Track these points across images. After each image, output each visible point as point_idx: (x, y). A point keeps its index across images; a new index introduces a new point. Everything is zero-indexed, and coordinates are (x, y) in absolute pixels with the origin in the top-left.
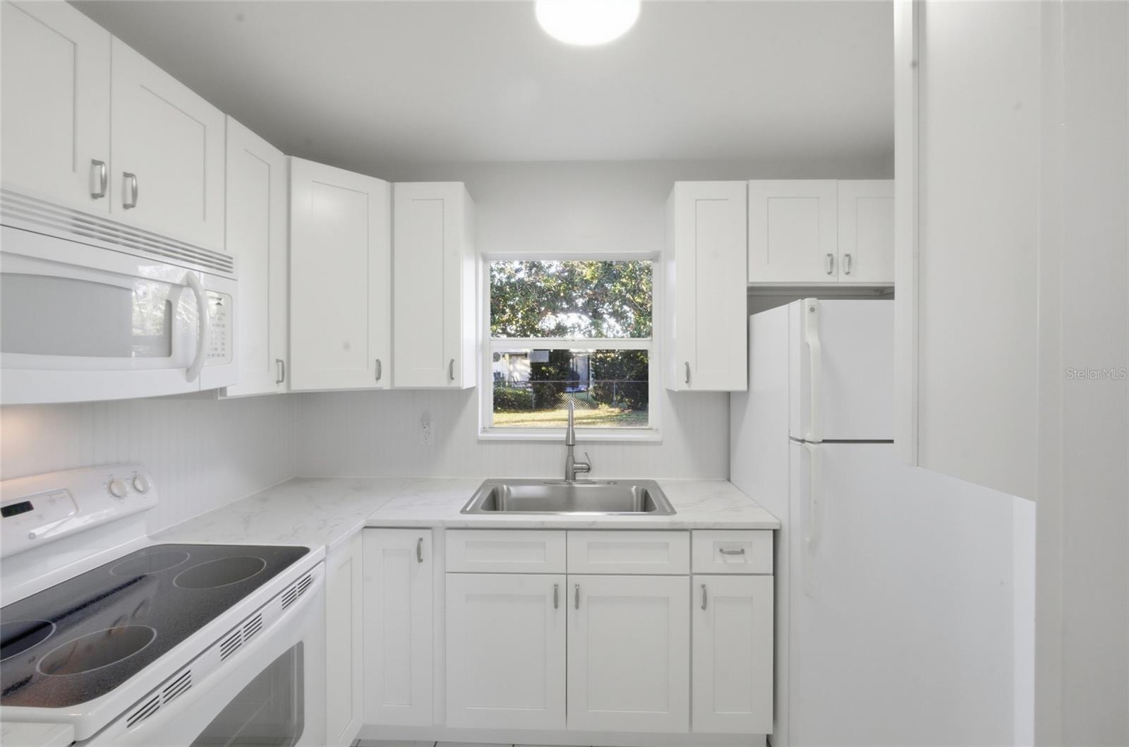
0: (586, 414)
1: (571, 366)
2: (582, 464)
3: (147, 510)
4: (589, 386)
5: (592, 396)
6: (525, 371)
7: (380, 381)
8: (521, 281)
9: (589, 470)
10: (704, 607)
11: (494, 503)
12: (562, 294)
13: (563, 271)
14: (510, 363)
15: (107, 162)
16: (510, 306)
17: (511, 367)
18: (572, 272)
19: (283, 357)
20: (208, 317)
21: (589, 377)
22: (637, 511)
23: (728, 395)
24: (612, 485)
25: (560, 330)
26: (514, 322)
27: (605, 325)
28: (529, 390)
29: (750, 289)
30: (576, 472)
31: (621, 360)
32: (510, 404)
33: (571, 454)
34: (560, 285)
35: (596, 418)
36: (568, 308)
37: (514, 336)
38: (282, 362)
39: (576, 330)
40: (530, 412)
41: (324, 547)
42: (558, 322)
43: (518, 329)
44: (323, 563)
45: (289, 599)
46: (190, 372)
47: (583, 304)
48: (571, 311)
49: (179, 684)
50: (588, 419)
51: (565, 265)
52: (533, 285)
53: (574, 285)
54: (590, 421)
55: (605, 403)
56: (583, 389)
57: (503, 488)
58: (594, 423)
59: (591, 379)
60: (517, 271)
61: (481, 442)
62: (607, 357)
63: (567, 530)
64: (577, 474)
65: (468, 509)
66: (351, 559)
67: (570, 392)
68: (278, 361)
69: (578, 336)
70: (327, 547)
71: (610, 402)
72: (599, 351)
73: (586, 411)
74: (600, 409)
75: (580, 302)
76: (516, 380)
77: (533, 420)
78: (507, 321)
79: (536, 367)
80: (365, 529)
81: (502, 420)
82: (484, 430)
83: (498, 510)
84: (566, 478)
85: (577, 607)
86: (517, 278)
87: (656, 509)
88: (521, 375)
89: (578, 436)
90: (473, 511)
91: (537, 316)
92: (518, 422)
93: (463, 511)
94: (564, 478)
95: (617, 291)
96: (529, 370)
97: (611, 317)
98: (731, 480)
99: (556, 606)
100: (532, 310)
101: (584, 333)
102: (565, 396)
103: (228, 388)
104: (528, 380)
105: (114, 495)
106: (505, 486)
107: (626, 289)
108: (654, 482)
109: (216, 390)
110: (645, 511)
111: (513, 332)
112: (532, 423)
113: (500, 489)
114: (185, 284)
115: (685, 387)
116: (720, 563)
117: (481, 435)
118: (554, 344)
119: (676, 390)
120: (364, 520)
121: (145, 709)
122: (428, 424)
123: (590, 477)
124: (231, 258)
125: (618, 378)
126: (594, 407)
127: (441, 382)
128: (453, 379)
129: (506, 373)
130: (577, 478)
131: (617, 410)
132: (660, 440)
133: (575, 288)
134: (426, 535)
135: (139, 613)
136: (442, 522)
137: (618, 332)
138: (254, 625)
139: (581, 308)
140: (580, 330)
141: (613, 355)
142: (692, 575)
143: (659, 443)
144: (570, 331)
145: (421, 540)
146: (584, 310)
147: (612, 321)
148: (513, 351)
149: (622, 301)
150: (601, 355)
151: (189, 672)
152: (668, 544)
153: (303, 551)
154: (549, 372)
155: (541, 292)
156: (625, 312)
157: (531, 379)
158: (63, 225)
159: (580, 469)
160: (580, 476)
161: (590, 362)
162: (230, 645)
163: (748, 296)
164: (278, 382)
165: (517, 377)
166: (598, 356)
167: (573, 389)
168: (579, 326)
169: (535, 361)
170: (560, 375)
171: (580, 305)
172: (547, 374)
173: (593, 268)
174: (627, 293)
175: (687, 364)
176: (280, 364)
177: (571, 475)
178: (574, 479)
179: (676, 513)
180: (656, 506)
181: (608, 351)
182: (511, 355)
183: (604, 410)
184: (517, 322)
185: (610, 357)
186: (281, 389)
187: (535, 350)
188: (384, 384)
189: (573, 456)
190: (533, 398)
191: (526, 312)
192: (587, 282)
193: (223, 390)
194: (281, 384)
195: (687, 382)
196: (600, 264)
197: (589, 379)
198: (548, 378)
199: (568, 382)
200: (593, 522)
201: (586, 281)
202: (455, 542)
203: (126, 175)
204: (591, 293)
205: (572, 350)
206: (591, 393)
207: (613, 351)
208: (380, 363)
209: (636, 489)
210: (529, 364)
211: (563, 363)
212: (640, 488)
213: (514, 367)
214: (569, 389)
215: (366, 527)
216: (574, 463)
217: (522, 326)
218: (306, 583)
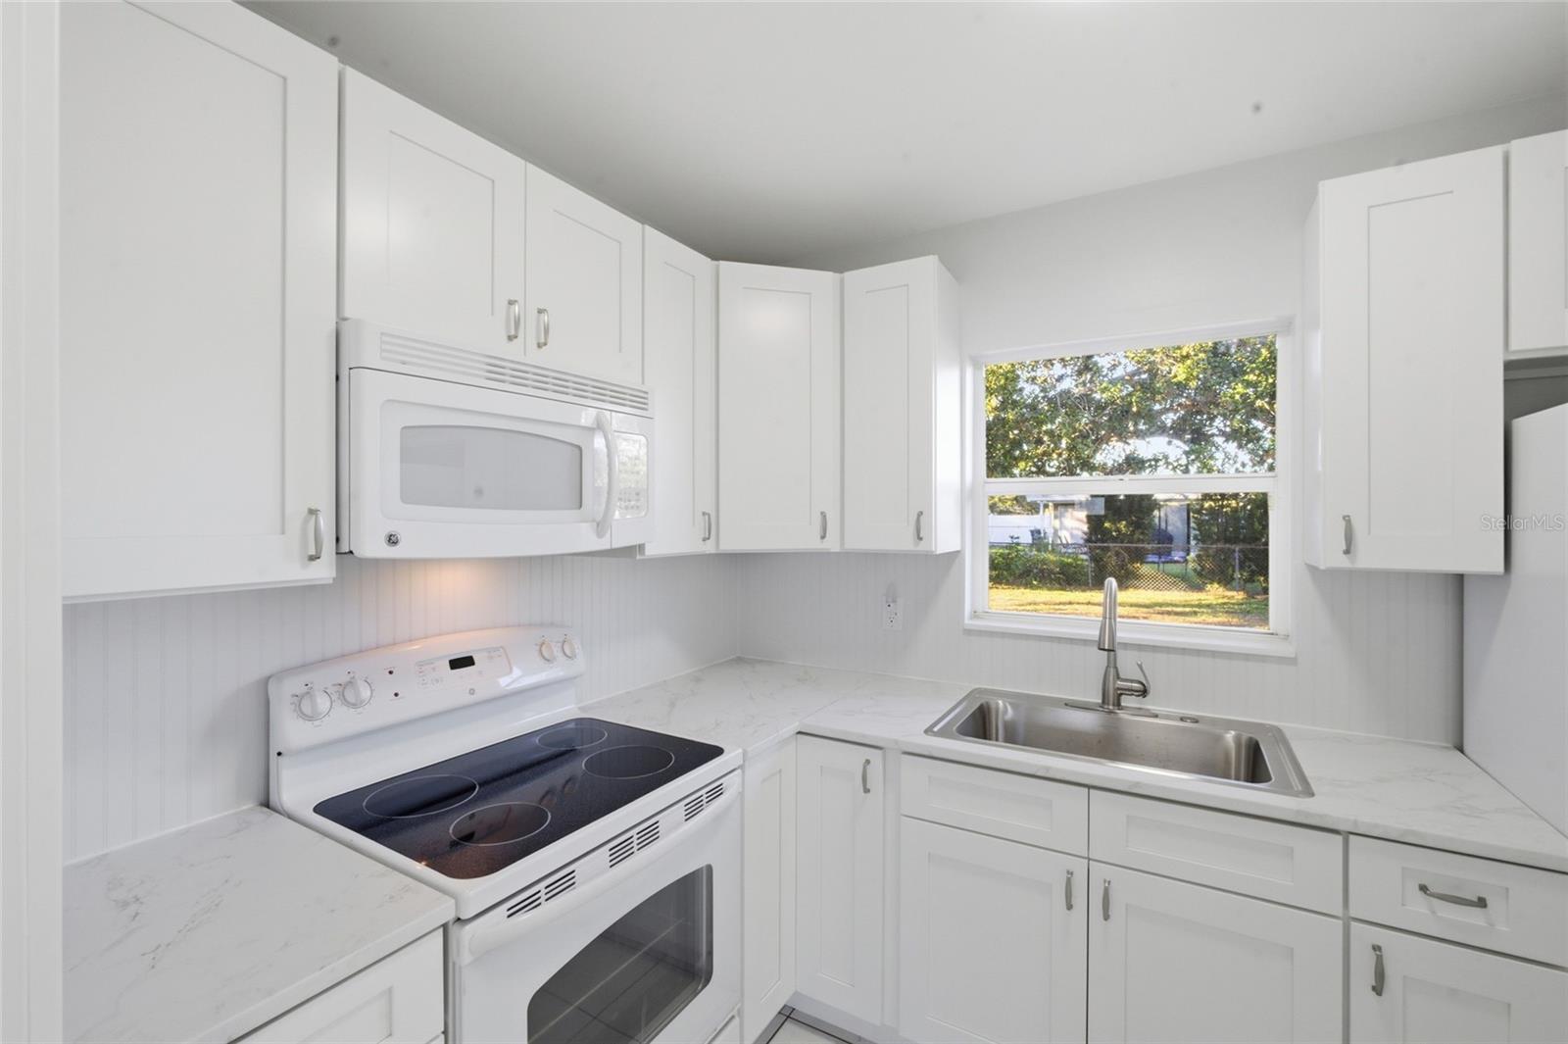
0: (1182, 599)
1: (1157, 520)
2: (1132, 681)
3: (575, 678)
4: (1188, 554)
5: (1195, 570)
6: (1078, 529)
7: (825, 540)
8: (1067, 393)
9: (1144, 692)
10: (1378, 989)
11: (980, 724)
12: (1135, 409)
13: (1138, 372)
14: (1056, 517)
15: (521, 302)
16: (1046, 432)
17: (1057, 523)
18: (1153, 373)
19: (711, 510)
20: (617, 464)
21: (1189, 538)
22: (1237, 779)
23: (1460, 579)
24: (1188, 724)
25: (1133, 464)
26: (1055, 456)
27: (1219, 455)
28: (1085, 557)
29: (1509, 366)
30: (1122, 694)
31: (1250, 510)
32: (1053, 576)
33: (1112, 665)
34: (1130, 395)
35: (1200, 606)
36: (1148, 430)
37: (1053, 475)
38: (709, 515)
39: (1161, 463)
40: (1084, 591)
41: (740, 750)
42: (1128, 452)
43: (1062, 465)
44: (739, 771)
45: (694, 809)
46: (601, 527)
47: (1174, 422)
48: (1152, 434)
49: (561, 881)
50: (1184, 606)
51: (1138, 362)
52: (1086, 398)
53: (1155, 392)
54: (1187, 609)
55: (1219, 583)
56: (1176, 558)
57: (997, 704)
58: (1195, 613)
59: (1193, 543)
60: (1060, 379)
61: (969, 632)
62: (1222, 506)
63: (1089, 787)
64: (1123, 697)
65: (935, 729)
66: (780, 771)
67: (1154, 563)
68: (704, 514)
69: (1163, 471)
70: (745, 753)
71: (1226, 581)
72: (1207, 497)
73: (1182, 593)
74: (1207, 592)
75: (1169, 419)
76: (1064, 542)
77: (1089, 603)
78: (1044, 453)
79: (1095, 522)
80: (799, 736)
81: (1038, 600)
82: (975, 615)
83: (990, 739)
84: (1103, 702)
85: (1106, 917)
86: (1058, 389)
87: (1269, 779)
88: (1072, 536)
89: (1122, 635)
90: (943, 733)
91: (1091, 445)
92: (1064, 604)
93: (928, 731)
94: (1100, 701)
95: (1237, 397)
96: (1085, 528)
97: (1227, 441)
98: (1467, 748)
99: (1070, 907)
100: (1085, 436)
101: (1174, 468)
102: (1145, 569)
103: (646, 546)
104: (1081, 542)
105: (544, 657)
106: (1000, 702)
107: (1255, 393)
108: (1279, 730)
109: (635, 546)
110: (1253, 780)
111: (1053, 470)
112: (1086, 606)
113: (993, 706)
114: (595, 426)
115: (1343, 562)
116: (1420, 912)
117: (968, 622)
118: (1124, 486)
119: (1322, 567)
120: (797, 723)
121: (523, 902)
122: (894, 601)
123: (1148, 704)
124: (646, 393)
125: (1244, 541)
126: (1200, 588)
127: (905, 543)
128: (921, 539)
129: (1050, 532)
130: (1123, 704)
131: (1239, 596)
132: (1293, 656)
133: (1159, 397)
134: (875, 756)
135: (566, 789)
136: (896, 742)
137: (1244, 465)
138: (649, 833)
139: (1172, 428)
140: (1168, 463)
141: (1233, 503)
142: (1348, 921)
143: (1292, 661)
144: (1150, 466)
145: (868, 762)
146: (1177, 431)
147: (1232, 447)
148: (1059, 498)
149: (1247, 413)
150: (1212, 504)
151: (573, 872)
152: (1292, 849)
153: (716, 752)
154: (1118, 530)
155: (1100, 407)
156: (1256, 430)
157: (1088, 541)
158: (477, 372)
159: (1128, 690)
160: (1126, 701)
161: (1191, 514)
162: (620, 851)
163: (1508, 383)
164: (704, 540)
165: (1065, 536)
166: (1206, 505)
167: (1160, 558)
168: (1166, 457)
169: (1094, 513)
170: (1136, 536)
171: (1169, 423)
172: (1114, 534)
173: (1189, 362)
174: (1257, 398)
175: (1347, 520)
176: (707, 517)
177: (1112, 698)
178: (1118, 704)
179: (1313, 795)
180: (1272, 776)
181: (1223, 496)
182: (1057, 505)
183: (1214, 593)
184: (1060, 455)
185: (1228, 506)
186: (709, 548)
187: (1092, 496)
188: (832, 544)
189: (1116, 668)
190: (1090, 569)
191: (1073, 440)
192: (1182, 387)
193: (641, 547)
194: (708, 541)
195: (1347, 552)
196: (1202, 355)
197: (1188, 542)
198: (1114, 540)
199: (1149, 547)
200: (1138, 783)
201: (1179, 384)
202: (914, 773)
203: (540, 311)
204: (1188, 403)
205: (1159, 496)
206: (1191, 565)
207: (1235, 496)
208: (825, 516)
209: (1238, 740)
210: (1085, 520)
211: (1141, 516)
212: (1245, 736)
213: (1061, 523)
214: (1151, 558)
215: (799, 733)
216: (1119, 678)
217: (1068, 460)
218: (716, 792)
